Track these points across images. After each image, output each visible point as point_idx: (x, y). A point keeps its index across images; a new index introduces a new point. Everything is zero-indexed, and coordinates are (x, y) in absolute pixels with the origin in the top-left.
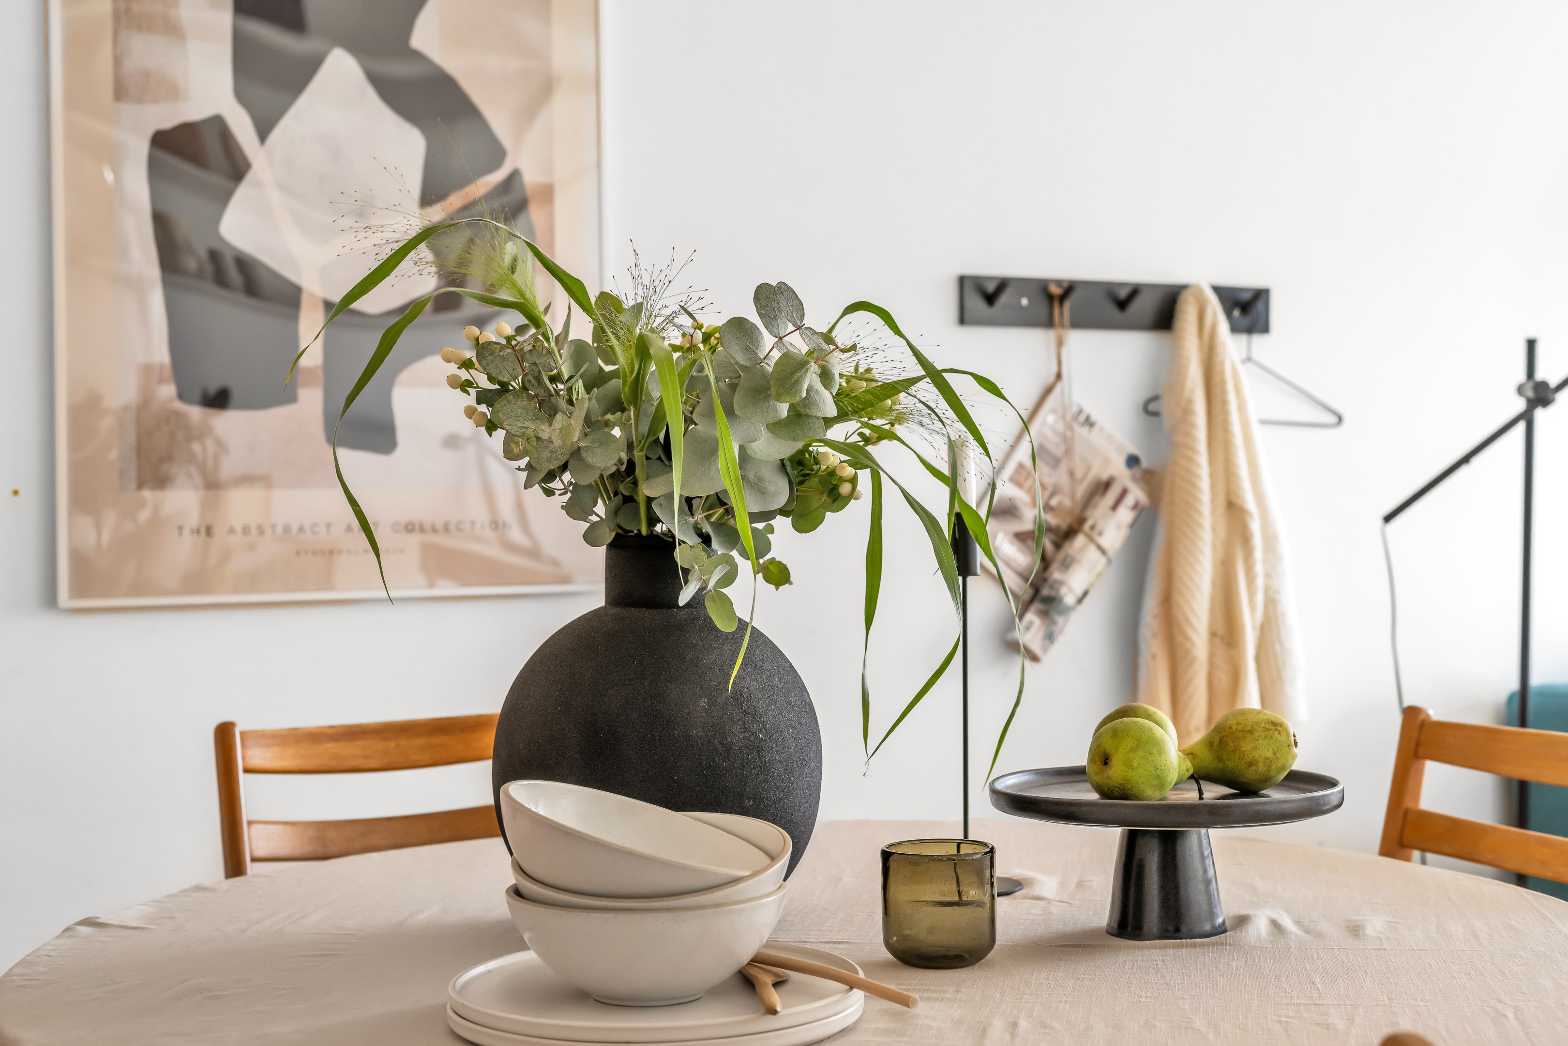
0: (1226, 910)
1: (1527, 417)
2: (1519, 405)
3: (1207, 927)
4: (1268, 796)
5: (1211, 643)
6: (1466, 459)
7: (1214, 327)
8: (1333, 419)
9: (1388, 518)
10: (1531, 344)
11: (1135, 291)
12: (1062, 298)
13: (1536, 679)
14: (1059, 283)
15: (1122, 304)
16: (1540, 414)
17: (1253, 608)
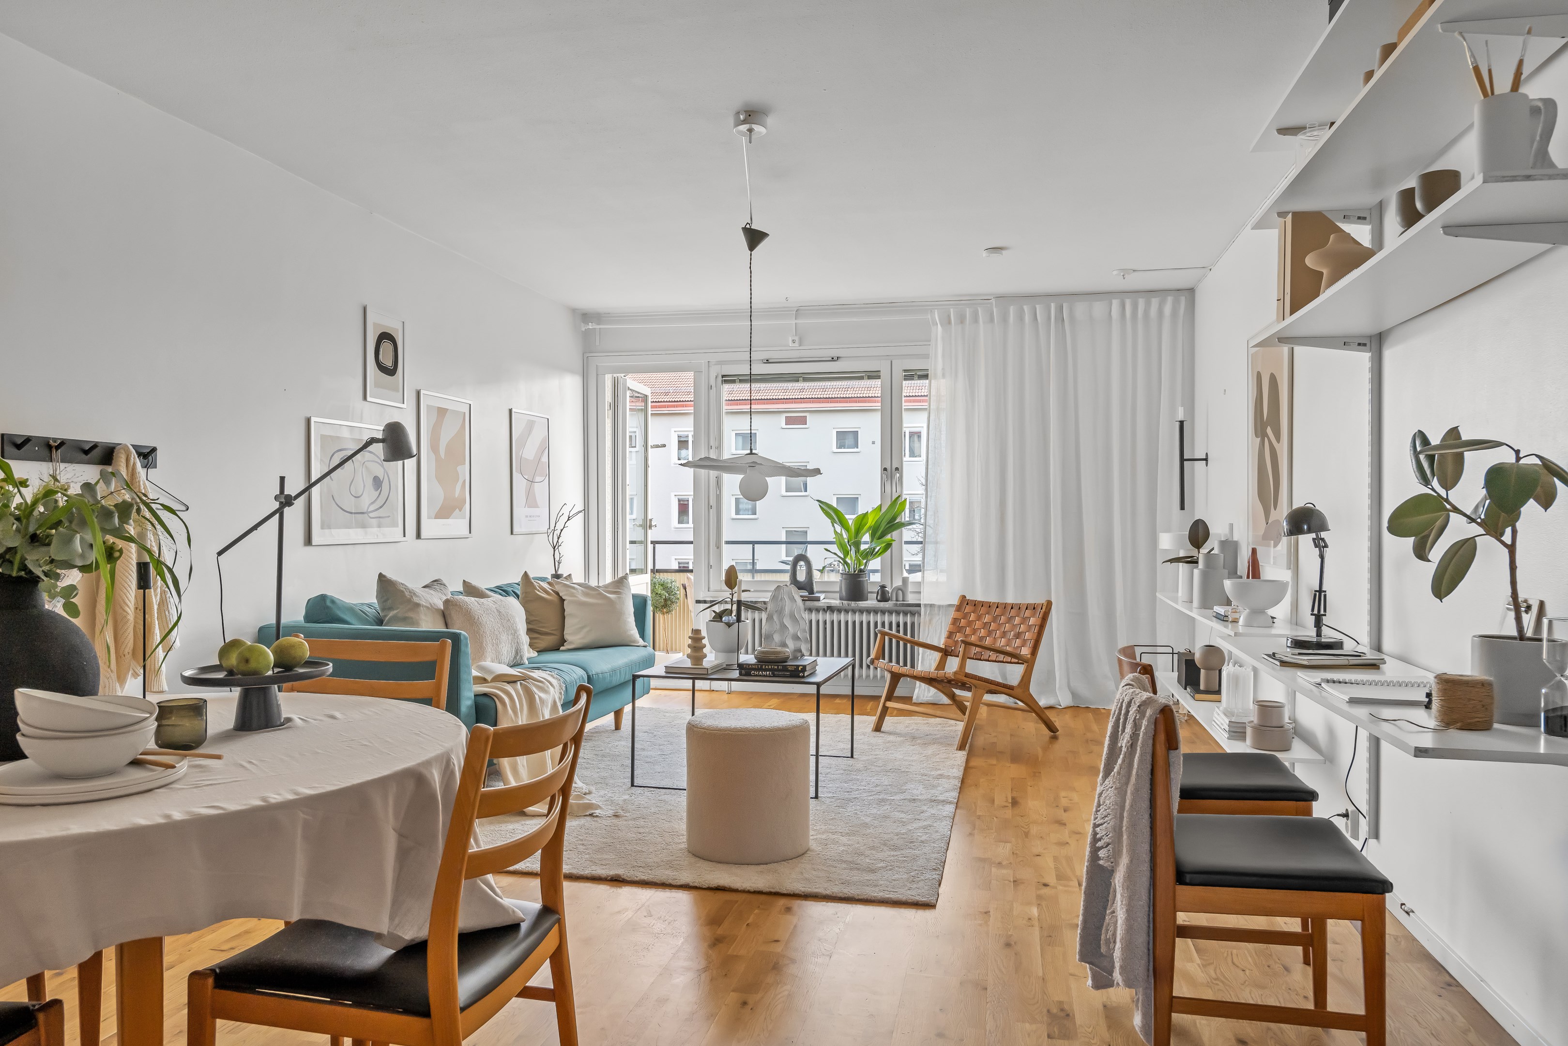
0: (284, 715)
1: (280, 511)
2: (276, 505)
3: (278, 723)
4: (297, 671)
5: (135, 612)
6: (255, 528)
7: (134, 464)
8: (184, 508)
9: (220, 553)
10: (282, 479)
11: (95, 446)
12: (57, 448)
13: (284, 621)
14: (55, 440)
15: (86, 452)
16: (287, 510)
17: (156, 596)
